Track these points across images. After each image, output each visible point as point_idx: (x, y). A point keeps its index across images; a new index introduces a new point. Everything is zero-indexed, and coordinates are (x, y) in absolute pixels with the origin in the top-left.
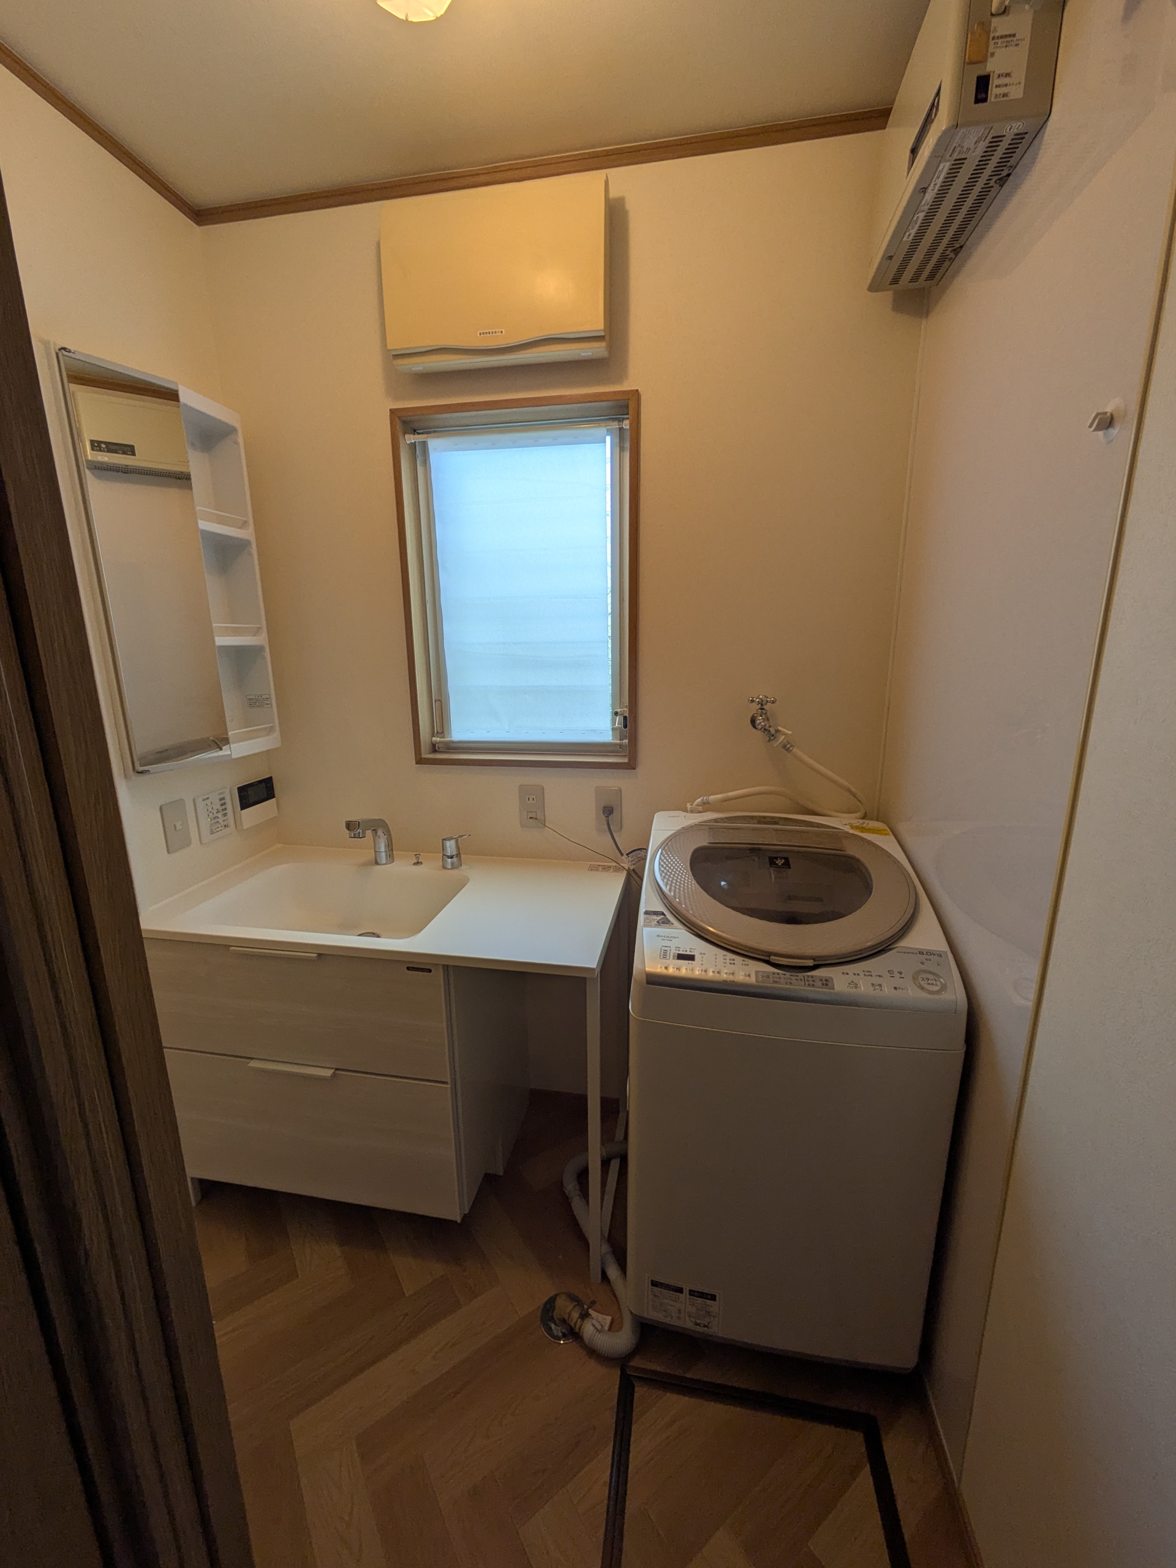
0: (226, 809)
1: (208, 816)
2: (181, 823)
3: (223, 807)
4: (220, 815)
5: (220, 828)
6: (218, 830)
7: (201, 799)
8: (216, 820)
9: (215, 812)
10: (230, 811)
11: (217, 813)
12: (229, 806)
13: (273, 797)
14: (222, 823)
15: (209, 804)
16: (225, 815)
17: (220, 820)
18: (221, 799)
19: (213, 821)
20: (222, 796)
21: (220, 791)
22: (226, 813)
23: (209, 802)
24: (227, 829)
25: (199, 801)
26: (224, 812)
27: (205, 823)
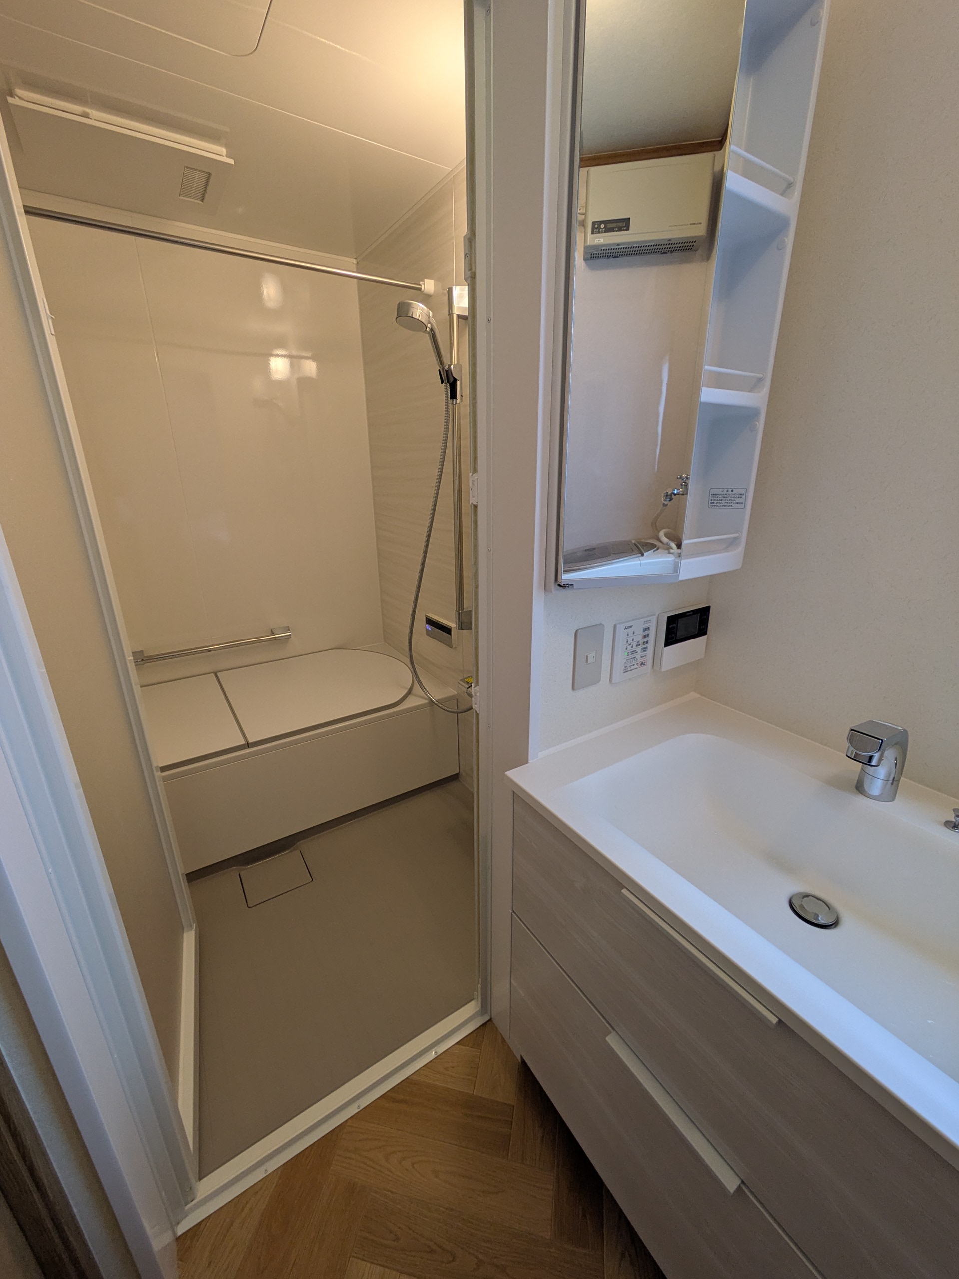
0: (647, 642)
1: (627, 649)
2: (594, 654)
3: (645, 640)
4: (639, 649)
5: (636, 666)
6: (632, 668)
7: (623, 626)
8: (633, 656)
9: (635, 644)
10: (650, 646)
11: (637, 646)
12: (651, 639)
13: (705, 633)
14: (639, 661)
15: (631, 634)
16: (645, 650)
17: (638, 656)
18: (645, 629)
19: (631, 656)
20: (646, 625)
21: (646, 619)
22: (646, 648)
23: (630, 631)
24: (644, 668)
25: (621, 628)
26: (645, 646)
27: (621, 656)
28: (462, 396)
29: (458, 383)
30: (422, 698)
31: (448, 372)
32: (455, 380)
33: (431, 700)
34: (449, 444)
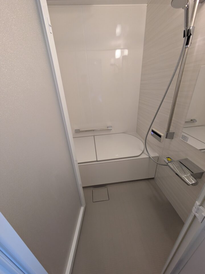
28: (191, 43)
29: (191, 36)
30: (147, 155)
31: (189, 31)
32: (191, 35)
33: (150, 157)
34: (179, 67)
